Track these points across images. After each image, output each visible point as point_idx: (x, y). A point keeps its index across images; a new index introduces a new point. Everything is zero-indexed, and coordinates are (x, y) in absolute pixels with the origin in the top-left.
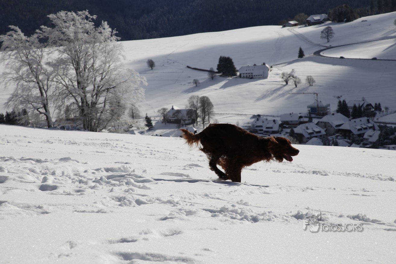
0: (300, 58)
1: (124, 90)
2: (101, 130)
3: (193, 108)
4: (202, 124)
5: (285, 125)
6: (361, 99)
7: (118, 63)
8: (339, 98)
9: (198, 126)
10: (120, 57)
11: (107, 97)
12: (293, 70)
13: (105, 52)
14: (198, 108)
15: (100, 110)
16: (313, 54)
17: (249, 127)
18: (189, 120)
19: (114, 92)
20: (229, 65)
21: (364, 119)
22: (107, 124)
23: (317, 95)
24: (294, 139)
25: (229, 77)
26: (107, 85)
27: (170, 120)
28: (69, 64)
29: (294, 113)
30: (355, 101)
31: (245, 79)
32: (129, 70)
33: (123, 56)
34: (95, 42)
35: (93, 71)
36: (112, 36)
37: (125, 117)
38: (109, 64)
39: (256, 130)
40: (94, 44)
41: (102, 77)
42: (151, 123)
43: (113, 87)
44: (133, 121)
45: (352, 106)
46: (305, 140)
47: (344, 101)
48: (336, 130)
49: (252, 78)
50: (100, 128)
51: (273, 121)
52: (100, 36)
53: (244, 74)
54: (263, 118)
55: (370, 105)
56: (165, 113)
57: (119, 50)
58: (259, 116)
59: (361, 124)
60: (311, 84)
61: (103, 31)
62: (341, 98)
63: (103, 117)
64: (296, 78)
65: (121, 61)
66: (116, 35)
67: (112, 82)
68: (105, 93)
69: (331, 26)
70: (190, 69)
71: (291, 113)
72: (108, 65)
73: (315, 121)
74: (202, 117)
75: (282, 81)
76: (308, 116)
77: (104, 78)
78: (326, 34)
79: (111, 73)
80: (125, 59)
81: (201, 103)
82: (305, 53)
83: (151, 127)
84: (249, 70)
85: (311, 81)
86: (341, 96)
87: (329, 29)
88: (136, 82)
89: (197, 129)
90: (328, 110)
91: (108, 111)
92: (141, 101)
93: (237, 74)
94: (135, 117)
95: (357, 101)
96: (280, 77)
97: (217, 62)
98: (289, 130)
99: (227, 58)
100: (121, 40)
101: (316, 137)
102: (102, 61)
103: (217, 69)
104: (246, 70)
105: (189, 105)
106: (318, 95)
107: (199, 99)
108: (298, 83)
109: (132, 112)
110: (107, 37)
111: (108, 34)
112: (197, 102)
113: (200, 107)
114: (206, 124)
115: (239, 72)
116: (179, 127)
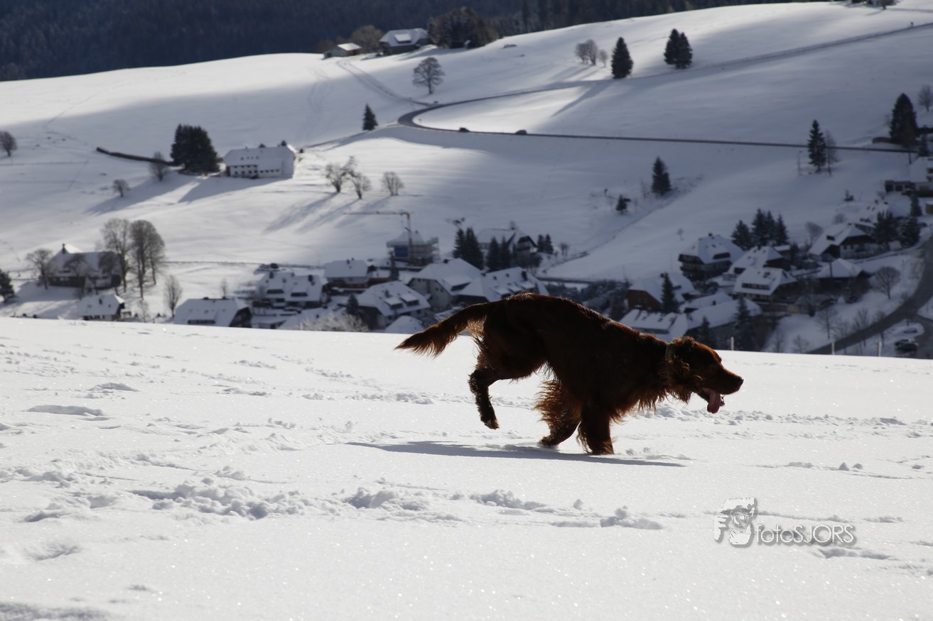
0: (366, 131)
3: (114, 250)
4: (138, 287)
5: (335, 288)
6: (507, 227)
8: (459, 224)
9: (128, 292)
12: (351, 157)
14: (126, 249)
16: (396, 122)
17: (252, 292)
18: (105, 278)
20: (200, 147)
21: (516, 272)
23: (408, 215)
24: (357, 319)
25: (200, 175)
27: (58, 278)
29: (356, 259)
30: (494, 229)
31: (239, 180)
39: (268, 300)
42: (11, 287)
45: (488, 241)
46: (382, 322)
47: (470, 231)
48: (454, 297)
49: (255, 177)
51: (306, 280)
53: (236, 167)
54: (284, 271)
55: (528, 239)
56: (45, 261)
58: (274, 266)
59: (509, 284)
60: (395, 192)
62: (463, 223)
64: (358, 176)
69: (435, 57)
70: (104, 156)
71: (350, 259)
73: (406, 277)
74: (137, 271)
75: (327, 185)
76: (389, 266)
78: (425, 74)
81: (135, 236)
82: (378, 119)
83: (10, 295)
84: (248, 158)
85: (394, 185)
86: (463, 220)
87: (432, 63)
89: (124, 299)
90: (434, 252)
93: (219, 166)
95: (498, 230)
96: (323, 175)
97: (171, 140)
98: (344, 300)
99: (196, 129)
101: (408, 314)
103: (172, 156)
104: (242, 159)
105: (104, 243)
106: (411, 216)
107: (128, 226)
108: (364, 188)
112: (124, 234)
113: (133, 246)
114: (147, 287)
115: (225, 162)
116: (80, 296)
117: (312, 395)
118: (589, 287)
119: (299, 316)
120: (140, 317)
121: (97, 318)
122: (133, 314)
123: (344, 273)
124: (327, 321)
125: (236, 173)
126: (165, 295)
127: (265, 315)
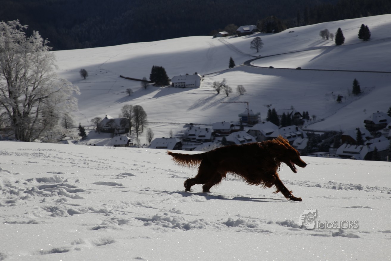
0: (230, 68)
1: (57, 99)
2: (34, 140)
3: (126, 118)
4: (136, 133)
5: (217, 134)
6: (290, 108)
7: (50, 73)
8: (269, 107)
9: (132, 135)
10: (52, 66)
11: (39, 107)
12: (224, 79)
13: (36, 61)
14: (131, 117)
15: (32, 120)
16: (243, 64)
17: (183, 135)
18: (122, 129)
19: (46, 102)
20: (162, 75)
21: (293, 127)
22: (40, 134)
23: (248, 103)
25: (162, 87)
26: (39, 95)
27: (104, 129)
29: (225, 121)
30: (284, 109)
31: (178, 89)
32: (61, 80)
33: (55, 66)
34: (26, 52)
35: (25, 81)
36: (43, 45)
37: (58, 127)
38: (41, 74)
39: (189, 138)
40: (26, 54)
41: (34, 87)
42: (85, 133)
43: (46, 97)
44: (66, 130)
45: (282, 114)
47: (274, 110)
48: (267, 138)
49: (184, 88)
50: (32, 138)
51: (205, 130)
52: (32, 45)
53: (176, 83)
54: (196, 127)
55: (299, 113)
56: (99, 122)
57: (51, 60)
58: (192, 124)
59: (291, 132)
60: (242, 94)
61: (34, 40)
62: (271, 106)
63: (36, 126)
64: (227, 87)
65: (53, 71)
66: (48, 45)
67: (45, 92)
68: (37, 103)
69: (260, 37)
70: (123, 79)
71: (223, 122)
72: (40, 75)
73: (246, 129)
74: (135, 126)
75: (214, 91)
76: (240, 124)
77: (36, 88)
78: (256, 44)
79: (43, 83)
80: (57, 69)
81: (135, 112)
82: (235, 63)
83: (85, 136)
84: (181, 79)
85: (242, 91)
86: (271, 105)
87: (258, 39)
88: (68, 91)
89: (130, 138)
90: (259, 119)
91: (41, 121)
92: (74, 111)
93: (169, 83)
94: (69, 126)
95: (286, 109)
96: (212, 86)
97: (150, 72)
98: (221, 139)
99: (160, 67)
100: (53, 50)
102: (34, 71)
103: (150, 79)
104: (179, 80)
105: (122, 114)
106: (249, 104)
107: (132, 108)
108: (229, 92)
109: (66, 122)
110: (39, 47)
111: (40, 44)
112: (131, 111)
113: (134, 116)
114: (140, 133)
115: (171, 81)
116: (112, 137)
118: (325, 134)
119: (202, 145)
120: (137, 145)
121: (119, 146)
122: (134, 144)
123: (221, 127)
124: (214, 147)
125: (176, 86)
126: (147, 136)
127: (188, 145)
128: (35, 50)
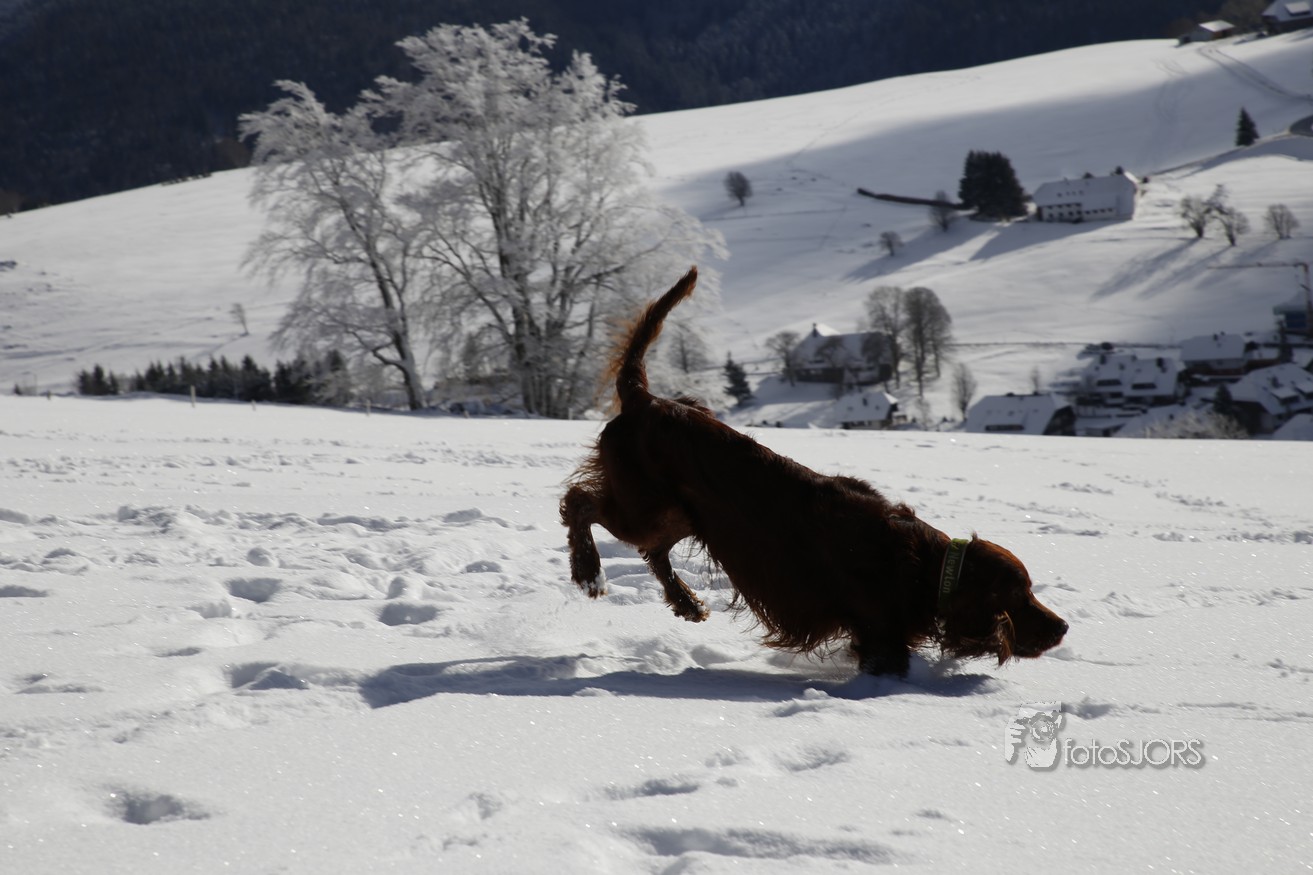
0: (1242, 146)
1: (652, 276)
2: (581, 412)
3: (883, 331)
4: (915, 380)
5: (1197, 376)
7: (630, 190)
9: (902, 388)
10: (636, 167)
11: (597, 302)
12: (1220, 186)
13: (584, 154)
14: (898, 328)
15: (575, 348)
16: (1287, 132)
17: (1076, 384)
18: (870, 369)
19: (619, 286)
20: (999, 181)
22: (599, 392)
23: (1306, 268)
24: (1230, 420)
25: (1000, 220)
26: (595, 263)
27: (808, 371)
28: (470, 197)
29: (1227, 332)
31: (1055, 226)
32: (666, 211)
33: (645, 165)
34: (552, 124)
35: (550, 220)
36: (606, 99)
37: (659, 367)
38: (601, 193)
39: (1098, 394)
40: (550, 129)
41: (579, 236)
42: (745, 384)
43: (617, 271)
44: (683, 377)
46: (1267, 423)
49: (1078, 221)
50: (577, 405)
51: (1154, 364)
52: (568, 101)
53: (1050, 207)
54: (1121, 354)
56: (791, 348)
57: (633, 147)
58: (1107, 346)
60: (1285, 234)
61: (576, 84)
63: (587, 368)
64: (1229, 213)
65: (637, 182)
66: (622, 96)
67: (613, 254)
68: (589, 291)
70: (868, 200)
71: (1218, 333)
72: (596, 197)
73: (1303, 357)
74: (914, 359)
75: (1183, 228)
76: (1278, 341)
77: (585, 240)
79: (607, 223)
80: (651, 176)
81: (909, 309)
82: (1259, 128)
83: (745, 395)
84: (1068, 193)
85: (1284, 224)
88: (689, 249)
89: (897, 397)
91: (603, 349)
92: (710, 312)
93: (1026, 207)
94: (693, 364)
96: (1176, 214)
97: (958, 173)
98: (1211, 393)
99: (993, 155)
100: (638, 112)
101: (1307, 411)
102: (577, 186)
103: (961, 195)
104: (1059, 195)
105: (868, 320)
106: (1310, 269)
107: (902, 296)
108: (1238, 230)
109: (682, 350)
110: (593, 105)
111: (594, 96)
112: (896, 308)
113: (907, 324)
114: (929, 380)
115: (1035, 201)
116: (837, 395)
117: (1168, 534)
119: (1144, 416)
120: (919, 422)
121: (860, 425)
122: (910, 418)
123: (1210, 354)
124: (1186, 423)
125: (1051, 216)
126: (953, 391)
127: (1094, 417)
128: (578, 114)
